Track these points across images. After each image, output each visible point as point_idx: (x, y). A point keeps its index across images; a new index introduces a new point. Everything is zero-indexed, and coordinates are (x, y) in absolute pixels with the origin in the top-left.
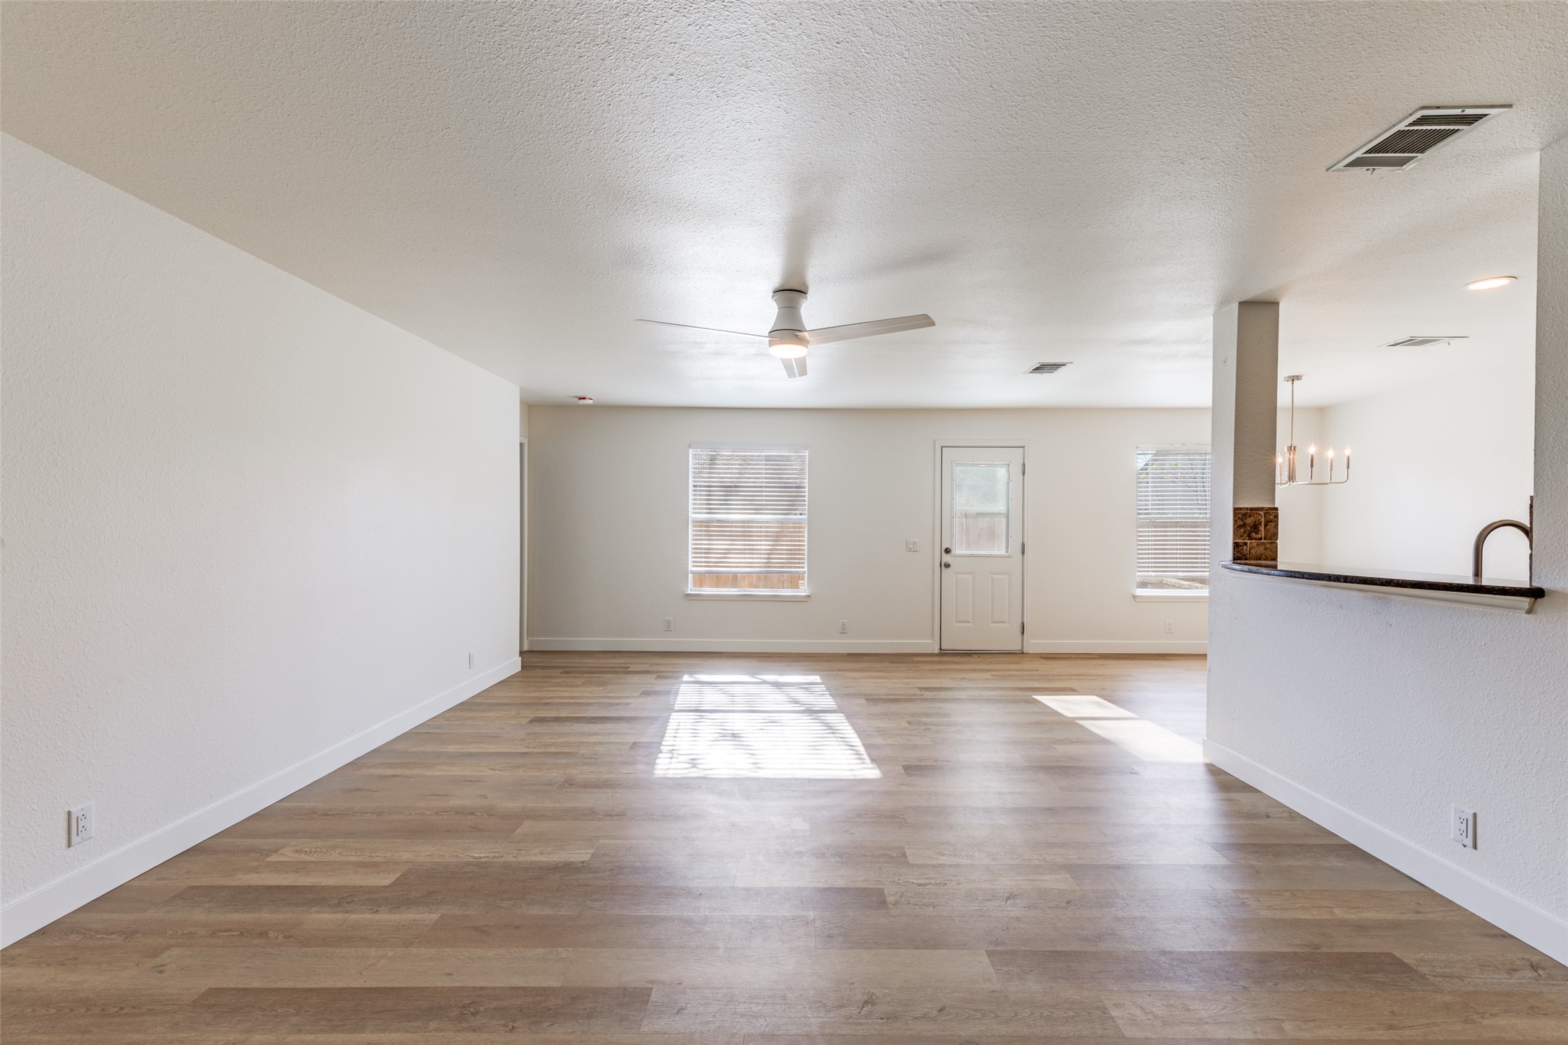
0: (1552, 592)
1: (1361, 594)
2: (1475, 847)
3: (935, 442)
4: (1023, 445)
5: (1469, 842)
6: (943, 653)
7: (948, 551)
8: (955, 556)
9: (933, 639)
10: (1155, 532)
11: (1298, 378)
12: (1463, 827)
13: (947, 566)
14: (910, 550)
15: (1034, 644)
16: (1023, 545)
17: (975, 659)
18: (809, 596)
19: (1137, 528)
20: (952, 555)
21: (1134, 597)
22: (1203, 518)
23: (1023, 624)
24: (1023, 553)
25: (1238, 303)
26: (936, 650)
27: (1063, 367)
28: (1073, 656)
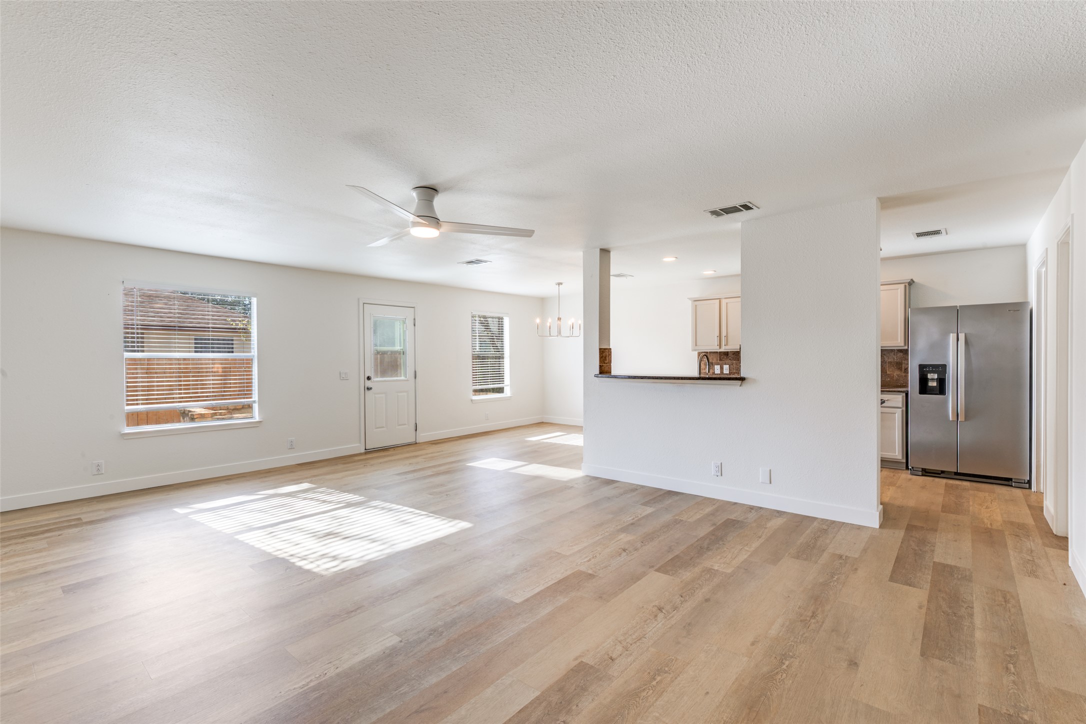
0: (748, 378)
1: (672, 385)
2: (722, 475)
3: (359, 299)
4: (414, 306)
5: (719, 474)
6: (368, 452)
7: (369, 378)
8: (374, 382)
9: (360, 443)
10: (480, 362)
11: (561, 284)
12: (717, 469)
13: (369, 389)
14: (343, 379)
15: (424, 436)
16: (415, 372)
17: (391, 452)
18: (261, 422)
19: (473, 359)
20: (372, 381)
21: (472, 400)
22: (499, 354)
23: (416, 424)
24: (415, 378)
25: (599, 249)
26: (363, 451)
27: (484, 263)
28: (446, 440)
